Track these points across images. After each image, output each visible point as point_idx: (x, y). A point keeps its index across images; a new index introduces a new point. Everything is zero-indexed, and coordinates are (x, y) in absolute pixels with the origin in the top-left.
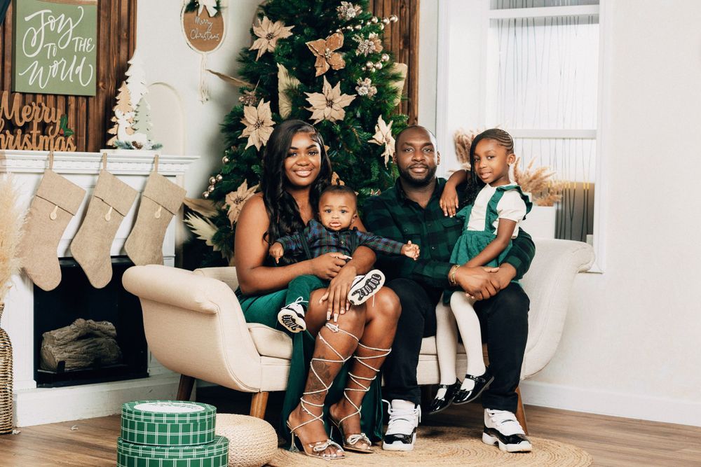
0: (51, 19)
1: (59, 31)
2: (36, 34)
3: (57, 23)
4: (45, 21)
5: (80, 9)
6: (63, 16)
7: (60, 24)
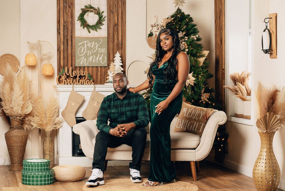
0: (89, 43)
1: (92, 47)
2: (83, 48)
3: (91, 45)
4: (86, 45)
5: (101, 40)
6: (94, 42)
7: (93, 45)
